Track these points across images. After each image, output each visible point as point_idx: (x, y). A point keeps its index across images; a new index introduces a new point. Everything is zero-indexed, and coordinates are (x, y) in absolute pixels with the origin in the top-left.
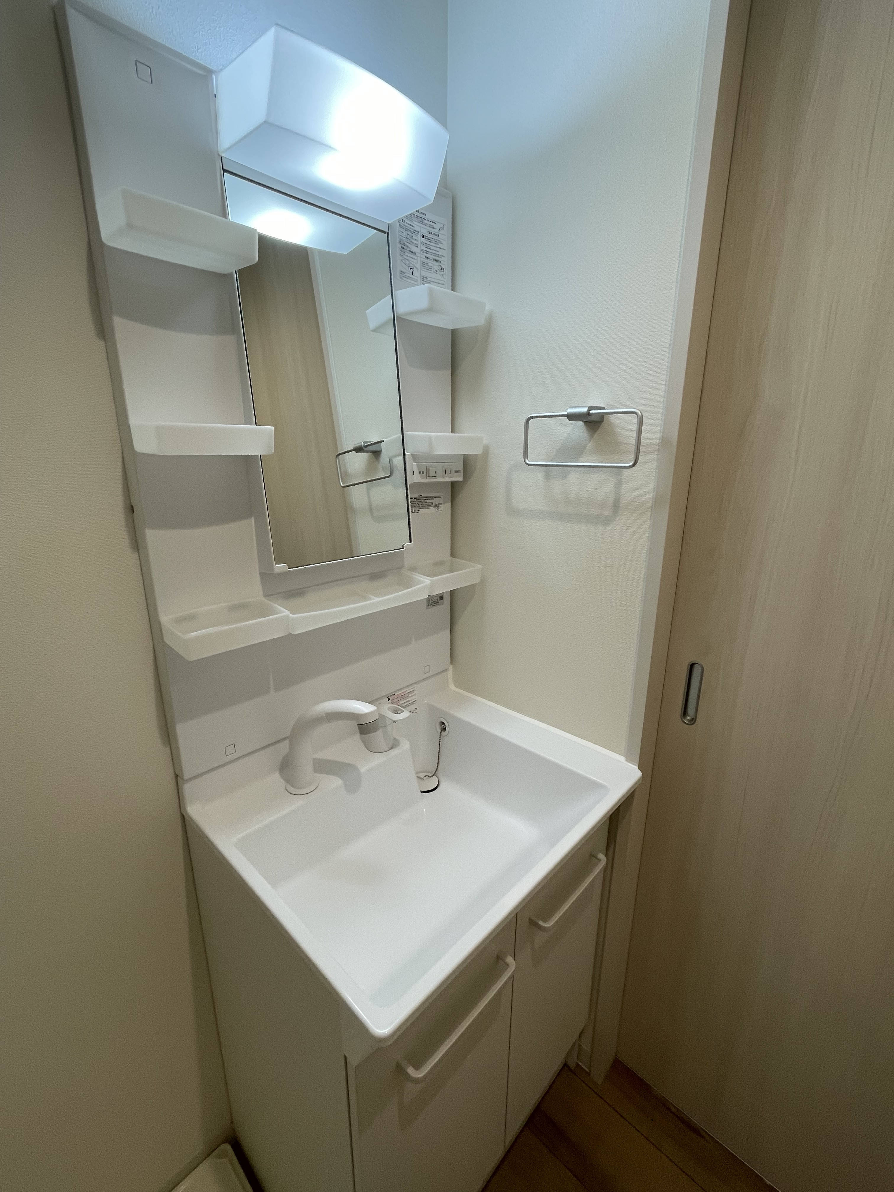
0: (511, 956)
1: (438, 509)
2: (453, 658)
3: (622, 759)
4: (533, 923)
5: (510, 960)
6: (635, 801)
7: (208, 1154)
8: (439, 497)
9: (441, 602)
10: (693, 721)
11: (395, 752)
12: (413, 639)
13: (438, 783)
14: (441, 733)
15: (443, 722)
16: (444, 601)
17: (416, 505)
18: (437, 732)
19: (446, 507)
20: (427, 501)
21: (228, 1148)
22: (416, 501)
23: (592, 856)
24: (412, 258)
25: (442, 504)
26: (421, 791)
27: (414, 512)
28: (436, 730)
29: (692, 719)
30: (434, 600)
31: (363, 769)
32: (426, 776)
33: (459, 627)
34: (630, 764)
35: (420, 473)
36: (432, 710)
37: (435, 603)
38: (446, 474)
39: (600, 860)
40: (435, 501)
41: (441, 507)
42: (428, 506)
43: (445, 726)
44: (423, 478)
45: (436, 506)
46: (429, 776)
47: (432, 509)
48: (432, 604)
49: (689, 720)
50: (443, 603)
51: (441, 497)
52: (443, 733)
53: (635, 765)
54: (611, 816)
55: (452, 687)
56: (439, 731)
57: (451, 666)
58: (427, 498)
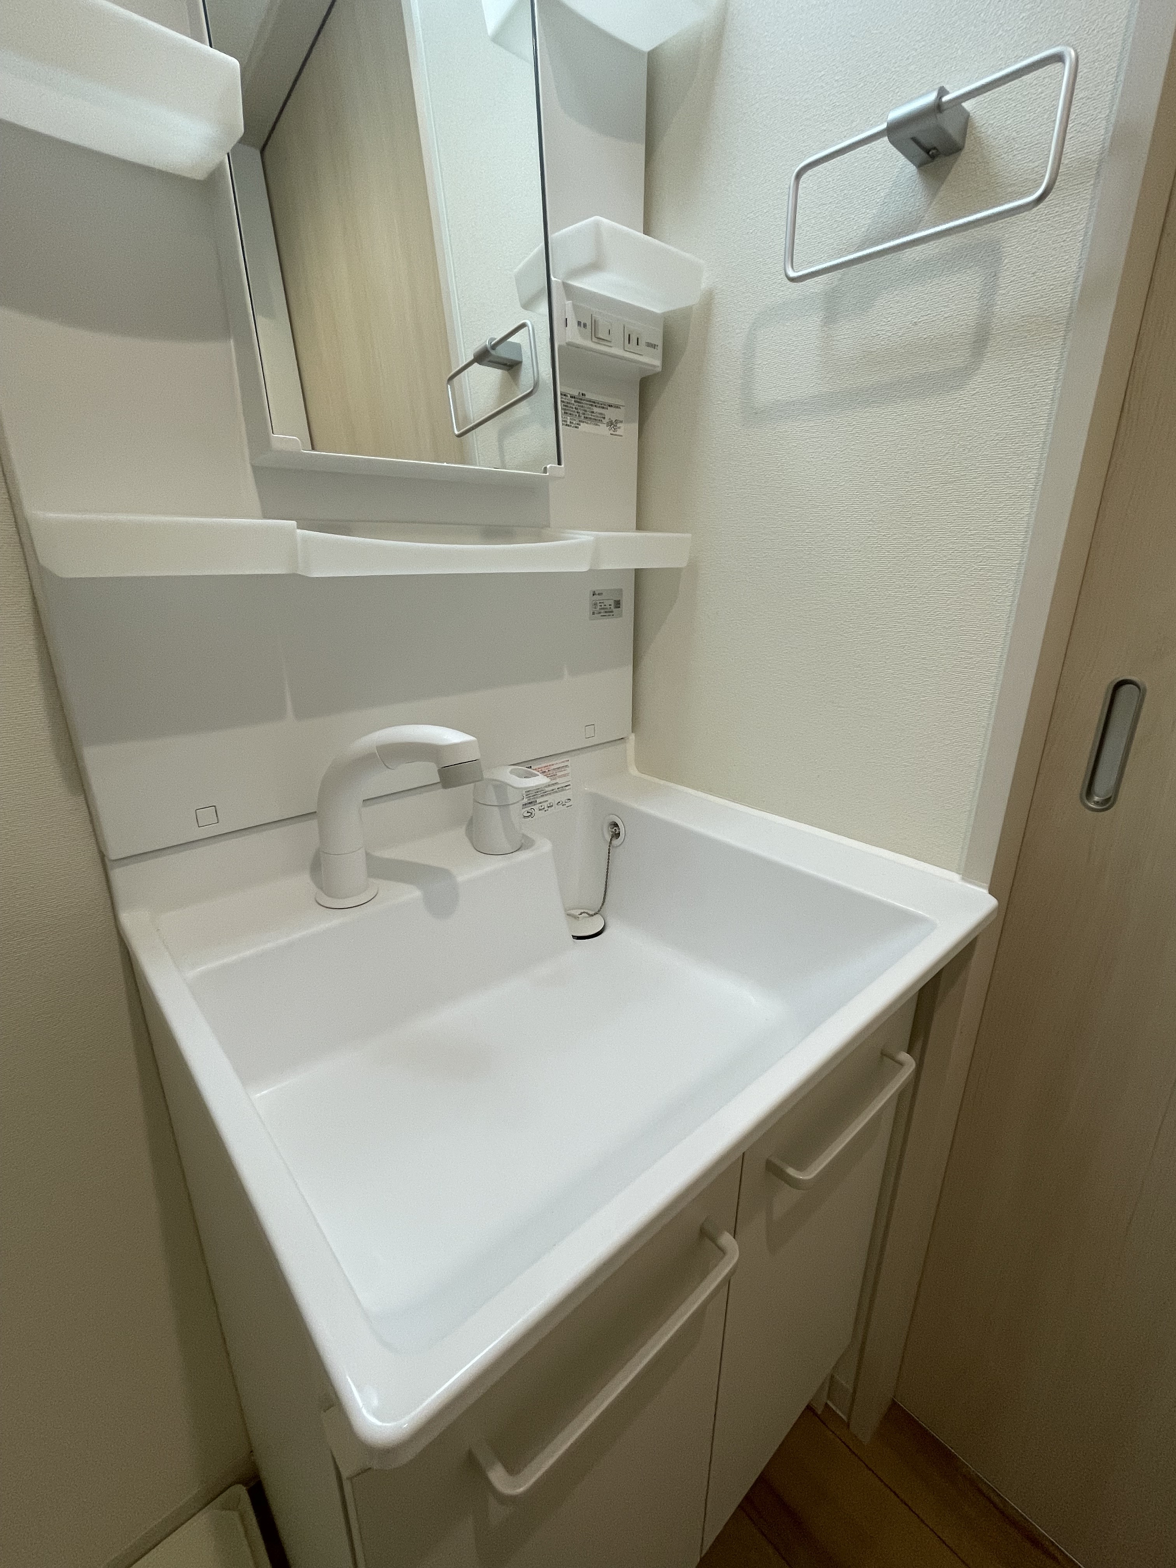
0: (730, 1233)
1: (615, 430)
2: (636, 718)
3: (956, 877)
4: (773, 1170)
5: (727, 1239)
6: (975, 958)
7: (208, 1499)
8: (617, 407)
9: (616, 610)
10: (1108, 803)
11: (523, 856)
12: (566, 672)
13: (604, 926)
14: (611, 840)
15: (617, 824)
16: (622, 610)
17: (574, 412)
18: (605, 840)
19: (629, 430)
20: (595, 410)
21: (241, 1492)
22: (573, 402)
23: (885, 1055)
25: (621, 422)
26: (573, 936)
27: (568, 423)
28: (603, 836)
29: (1107, 800)
30: (605, 605)
31: (460, 879)
32: (584, 913)
33: (647, 662)
34: (969, 885)
35: (579, 323)
36: (597, 801)
37: (606, 612)
38: (629, 343)
39: (901, 1064)
40: (610, 414)
41: (619, 428)
42: (597, 420)
43: (619, 829)
44: (583, 337)
45: (611, 424)
46: (588, 914)
47: (603, 429)
48: (600, 613)
49: (1098, 802)
50: (620, 615)
51: (620, 408)
52: (616, 842)
53: (980, 886)
54: (922, 990)
55: (634, 771)
56: (608, 838)
57: (632, 737)
58: (593, 403)
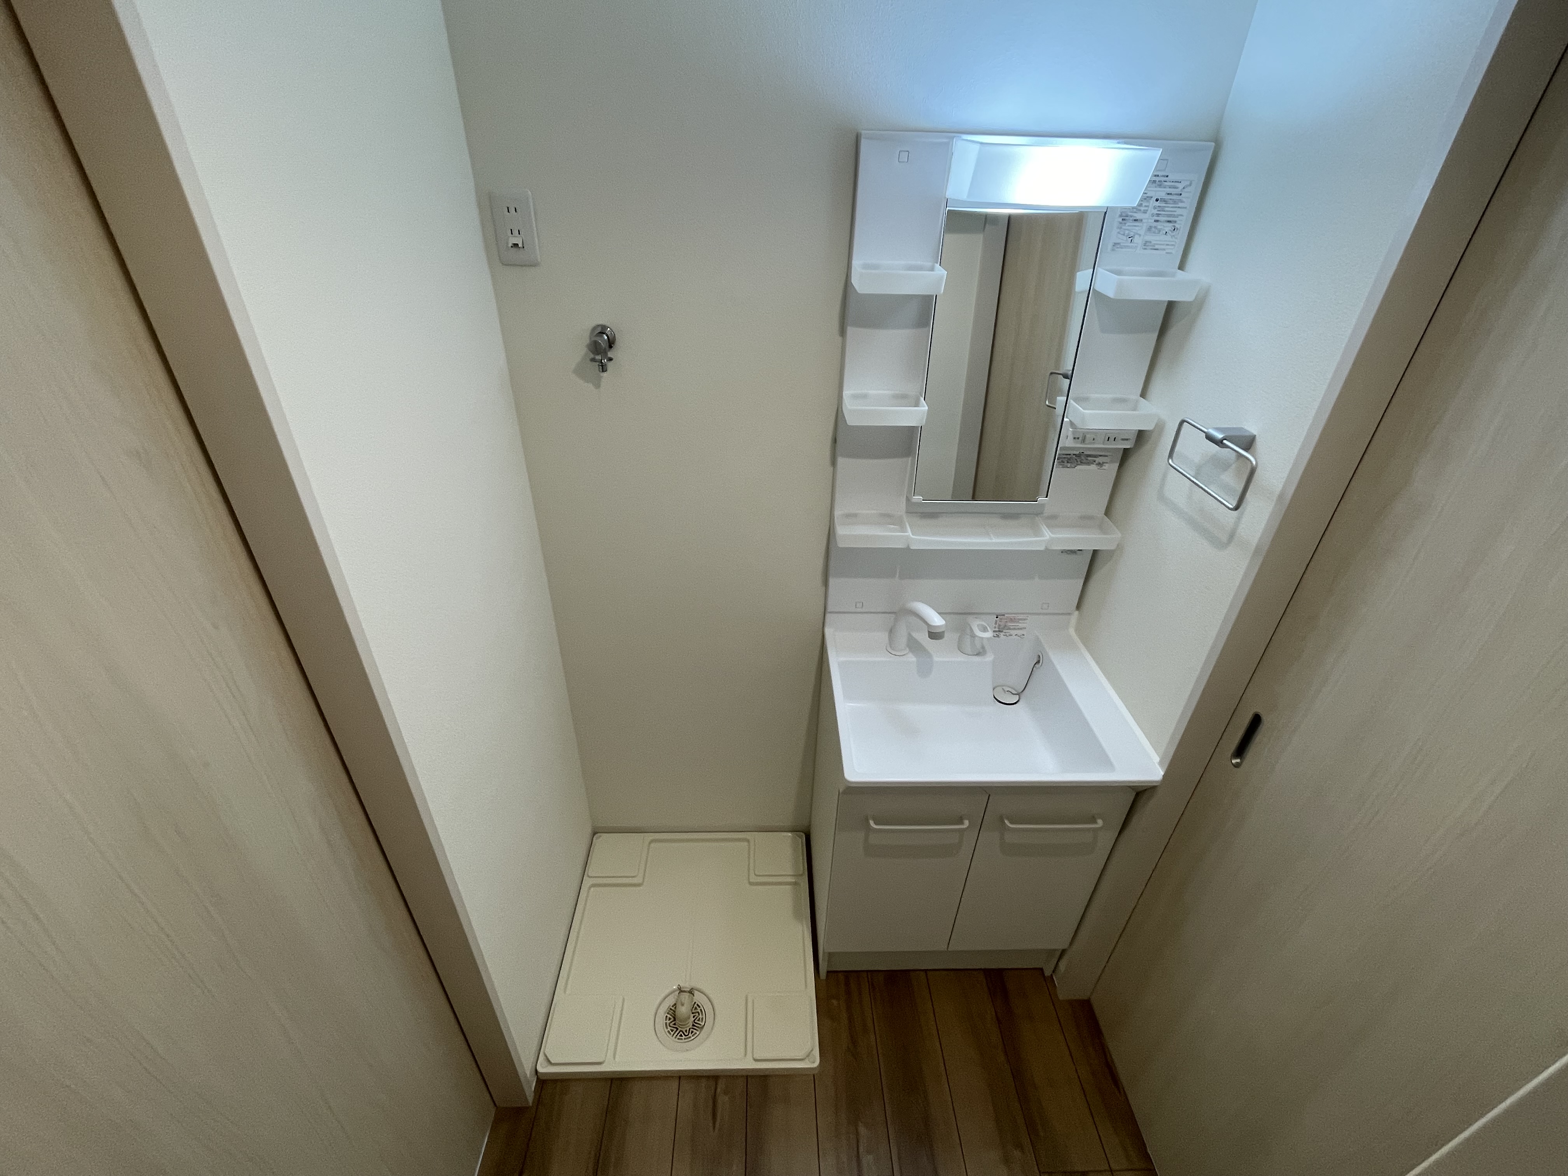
2: (1078, 607)
5: (966, 821)
10: (1239, 764)
12: (1037, 577)
13: (1016, 702)
15: (1040, 656)
19: (1114, 465)
20: (1089, 458)
21: (803, 835)
24: (1135, 226)
25: (1109, 465)
26: (996, 699)
28: (1032, 661)
31: (941, 660)
32: (1008, 691)
33: (1093, 580)
34: (1159, 764)
35: (1074, 438)
36: (1037, 642)
38: (1110, 442)
40: (1099, 460)
41: (1104, 467)
42: (1089, 464)
43: (1040, 660)
45: (1099, 463)
46: (1012, 693)
47: (1093, 467)
49: (1236, 762)
51: (1107, 457)
52: (1037, 665)
55: (1072, 631)
56: (1035, 662)
57: (1075, 612)
58: (1089, 455)
